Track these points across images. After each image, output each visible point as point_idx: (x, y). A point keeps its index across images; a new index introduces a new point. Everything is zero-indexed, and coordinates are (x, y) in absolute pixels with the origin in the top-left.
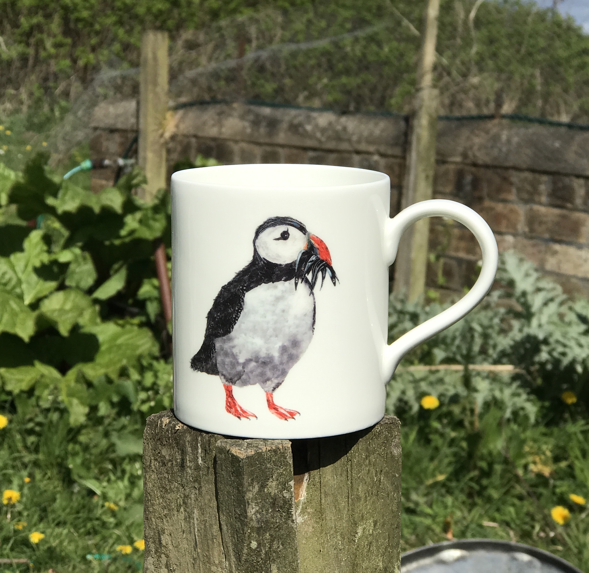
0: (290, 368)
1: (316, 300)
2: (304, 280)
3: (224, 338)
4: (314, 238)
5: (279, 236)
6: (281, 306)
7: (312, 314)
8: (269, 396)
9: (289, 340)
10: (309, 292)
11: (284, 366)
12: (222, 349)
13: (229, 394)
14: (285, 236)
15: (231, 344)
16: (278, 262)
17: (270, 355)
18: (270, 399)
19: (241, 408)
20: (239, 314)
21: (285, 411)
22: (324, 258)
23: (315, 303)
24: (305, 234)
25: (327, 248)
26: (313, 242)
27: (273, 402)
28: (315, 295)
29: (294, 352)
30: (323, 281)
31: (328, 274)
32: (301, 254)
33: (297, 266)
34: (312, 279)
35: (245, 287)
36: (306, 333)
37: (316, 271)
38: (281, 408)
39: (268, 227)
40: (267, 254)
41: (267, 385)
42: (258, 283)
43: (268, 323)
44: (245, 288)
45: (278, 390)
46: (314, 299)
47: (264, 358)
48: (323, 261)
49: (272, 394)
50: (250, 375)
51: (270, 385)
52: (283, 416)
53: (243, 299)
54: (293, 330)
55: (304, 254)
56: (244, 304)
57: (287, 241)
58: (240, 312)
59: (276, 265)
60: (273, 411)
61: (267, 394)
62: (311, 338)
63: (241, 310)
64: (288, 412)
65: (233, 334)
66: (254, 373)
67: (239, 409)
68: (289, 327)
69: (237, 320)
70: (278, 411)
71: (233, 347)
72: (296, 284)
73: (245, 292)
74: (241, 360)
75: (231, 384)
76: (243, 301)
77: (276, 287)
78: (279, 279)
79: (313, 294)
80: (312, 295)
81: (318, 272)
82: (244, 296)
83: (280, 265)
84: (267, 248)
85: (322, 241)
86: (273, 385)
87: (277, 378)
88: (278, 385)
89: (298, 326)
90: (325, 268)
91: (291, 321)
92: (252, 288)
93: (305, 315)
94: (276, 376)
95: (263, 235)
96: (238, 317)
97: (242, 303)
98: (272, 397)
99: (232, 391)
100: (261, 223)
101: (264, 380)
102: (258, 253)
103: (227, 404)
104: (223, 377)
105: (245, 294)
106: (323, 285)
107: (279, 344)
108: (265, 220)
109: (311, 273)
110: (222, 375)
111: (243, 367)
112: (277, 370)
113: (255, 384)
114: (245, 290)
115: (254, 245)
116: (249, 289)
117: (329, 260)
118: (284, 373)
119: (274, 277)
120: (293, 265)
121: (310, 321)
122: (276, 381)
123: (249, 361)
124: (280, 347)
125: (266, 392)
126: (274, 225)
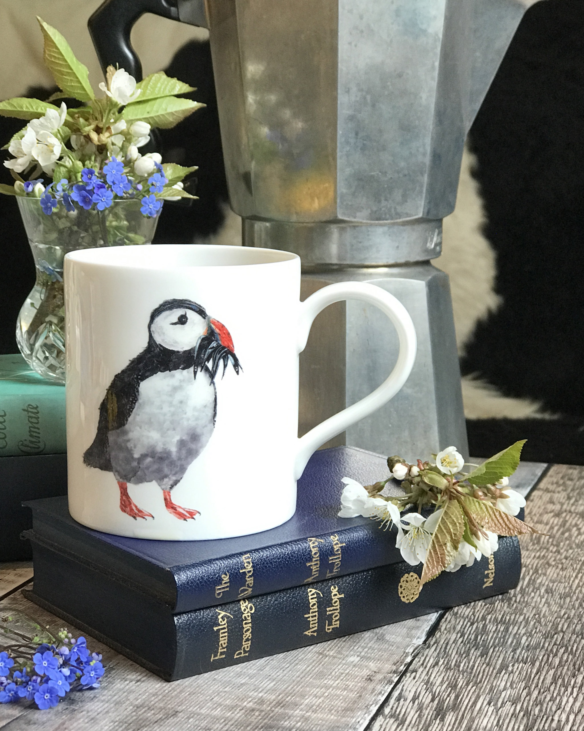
0: (189, 463)
1: (217, 390)
2: (204, 368)
3: (118, 431)
4: (215, 322)
5: (176, 320)
6: (178, 396)
7: (213, 405)
8: (166, 494)
9: (188, 434)
10: (210, 381)
11: (183, 462)
12: (116, 443)
13: (124, 492)
14: (182, 320)
15: (125, 438)
16: (175, 349)
17: (167, 450)
18: (168, 497)
19: (136, 507)
20: (134, 405)
21: (184, 510)
22: (226, 344)
23: (216, 393)
24: (204, 318)
25: (229, 334)
26: (213, 326)
27: (171, 500)
28: (216, 385)
29: (193, 446)
30: (224, 370)
31: (230, 362)
32: (200, 340)
33: (196, 353)
34: (213, 367)
35: (140, 375)
36: (206, 426)
37: (217, 359)
38: (180, 507)
39: (164, 310)
40: (163, 340)
41: (164, 483)
42: (153, 372)
43: (165, 415)
44: (139, 377)
45: (176, 488)
46: (215, 389)
47: (161, 453)
48: (224, 348)
49: (170, 492)
50: (146, 471)
51: (167, 482)
52: (182, 516)
53: (137, 389)
54: (192, 423)
55: (203, 340)
56: (139, 395)
57: (185, 325)
58: (135, 403)
59: (173, 352)
60: (171, 510)
61: (164, 493)
62: (211, 431)
63: (136, 401)
64: (187, 512)
65: (127, 426)
66: (150, 469)
67: (134, 508)
68: (188, 420)
69: (132, 412)
70: (176, 510)
71: (129, 441)
72: (195, 373)
73: (140, 381)
74: (136, 456)
75: (125, 481)
76: (138, 392)
77: (173, 376)
78: (176, 368)
79: (214, 384)
80: (212, 384)
81: (219, 359)
82: (139, 386)
83: (178, 352)
84: (164, 334)
85: (223, 326)
86: (171, 482)
87: (175, 474)
88: (176, 482)
89: (197, 419)
90: (227, 355)
91: (190, 413)
92: (147, 377)
93: (205, 406)
94: (173, 472)
95: (158, 320)
96: (133, 409)
97: (137, 394)
98: (170, 496)
99: (126, 489)
100: (157, 306)
101: (161, 478)
102: (153, 339)
103: (121, 503)
104: (116, 474)
105: (139, 384)
106: (225, 374)
107: (177, 438)
108: (161, 302)
109: (211, 361)
110: (116, 471)
111: (139, 463)
112: (174, 467)
113: (150, 481)
114: (140, 379)
115: (150, 331)
116: (144, 378)
117: (232, 346)
118: (183, 470)
119: (171, 365)
120: (192, 352)
121: (211, 412)
122: (174, 478)
123: (144, 456)
124: (178, 441)
125: (163, 489)
126: (171, 308)
